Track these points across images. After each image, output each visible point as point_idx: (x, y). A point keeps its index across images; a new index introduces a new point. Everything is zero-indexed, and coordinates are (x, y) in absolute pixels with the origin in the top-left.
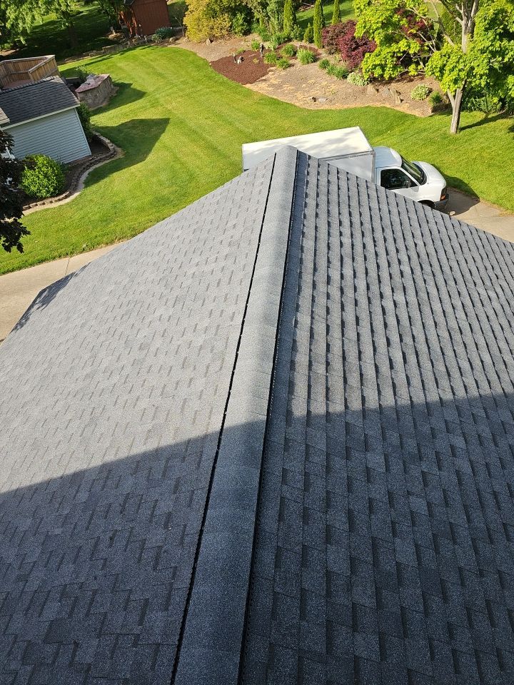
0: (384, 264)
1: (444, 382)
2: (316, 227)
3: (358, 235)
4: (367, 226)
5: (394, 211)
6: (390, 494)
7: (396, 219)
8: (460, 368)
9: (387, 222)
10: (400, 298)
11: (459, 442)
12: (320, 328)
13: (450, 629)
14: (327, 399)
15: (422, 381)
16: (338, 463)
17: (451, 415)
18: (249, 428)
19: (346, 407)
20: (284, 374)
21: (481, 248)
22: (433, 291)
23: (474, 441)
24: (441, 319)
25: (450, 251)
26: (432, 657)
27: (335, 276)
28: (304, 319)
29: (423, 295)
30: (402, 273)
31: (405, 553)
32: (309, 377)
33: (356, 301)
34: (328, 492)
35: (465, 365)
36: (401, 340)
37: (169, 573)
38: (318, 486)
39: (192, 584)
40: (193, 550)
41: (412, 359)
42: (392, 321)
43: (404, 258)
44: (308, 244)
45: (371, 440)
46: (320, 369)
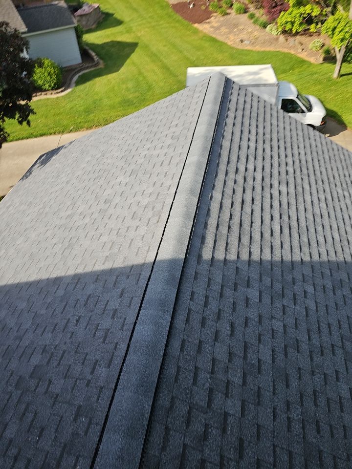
0: (276, 164)
1: (306, 249)
2: (233, 133)
3: (260, 142)
4: (268, 136)
5: (288, 128)
6: (260, 316)
7: (288, 134)
8: (317, 241)
9: (281, 135)
10: (284, 189)
11: (310, 289)
12: (227, 203)
13: (288, 404)
14: (226, 250)
15: (291, 247)
16: (228, 292)
17: (307, 271)
18: (172, 262)
19: (238, 257)
20: (199, 230)
21: (343, 161)
22: (307, 187)
23: (320, 289)
24: (309, 207)
25: (322, 161)
26: (274, 420)
27: (242, 168)
28: (217, 195)
29: (300, 189)
30: (287, 172)
31: (266, 354)
32: (216, 235)
33: (254, 188)
34: (219, 310)
35: (321, 240)
36: (281, 218)
37: (112, 346)
38: (214, 305)
39: (126, 354)
40: (129, 334)
41: (286, 231)
42: (276, 204)
43: (290, 162)
44: (226, 144)
45: (252, 281)
46: (224, 230)
